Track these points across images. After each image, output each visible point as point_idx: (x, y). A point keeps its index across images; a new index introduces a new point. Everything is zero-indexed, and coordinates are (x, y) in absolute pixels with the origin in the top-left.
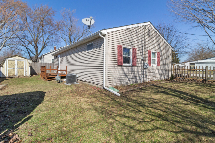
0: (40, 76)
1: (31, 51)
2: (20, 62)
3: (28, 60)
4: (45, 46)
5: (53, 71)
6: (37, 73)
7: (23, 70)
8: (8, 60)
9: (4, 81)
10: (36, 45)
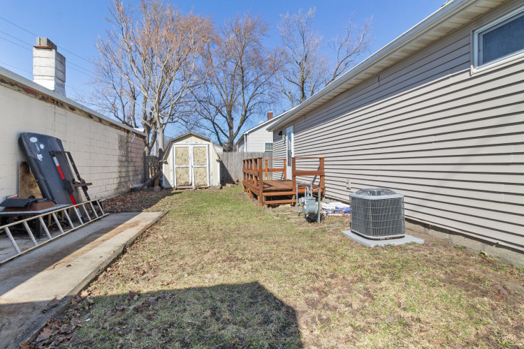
0: (241, 188)
1: (220, 129)
2: (198, 151)
3: (216, 148)
4: (247, 115)
5: (271, 175)
6: (235, 180)
7: (206, 171)
8: (175, 145)
9: (167, 197)
10: (230, 115)
